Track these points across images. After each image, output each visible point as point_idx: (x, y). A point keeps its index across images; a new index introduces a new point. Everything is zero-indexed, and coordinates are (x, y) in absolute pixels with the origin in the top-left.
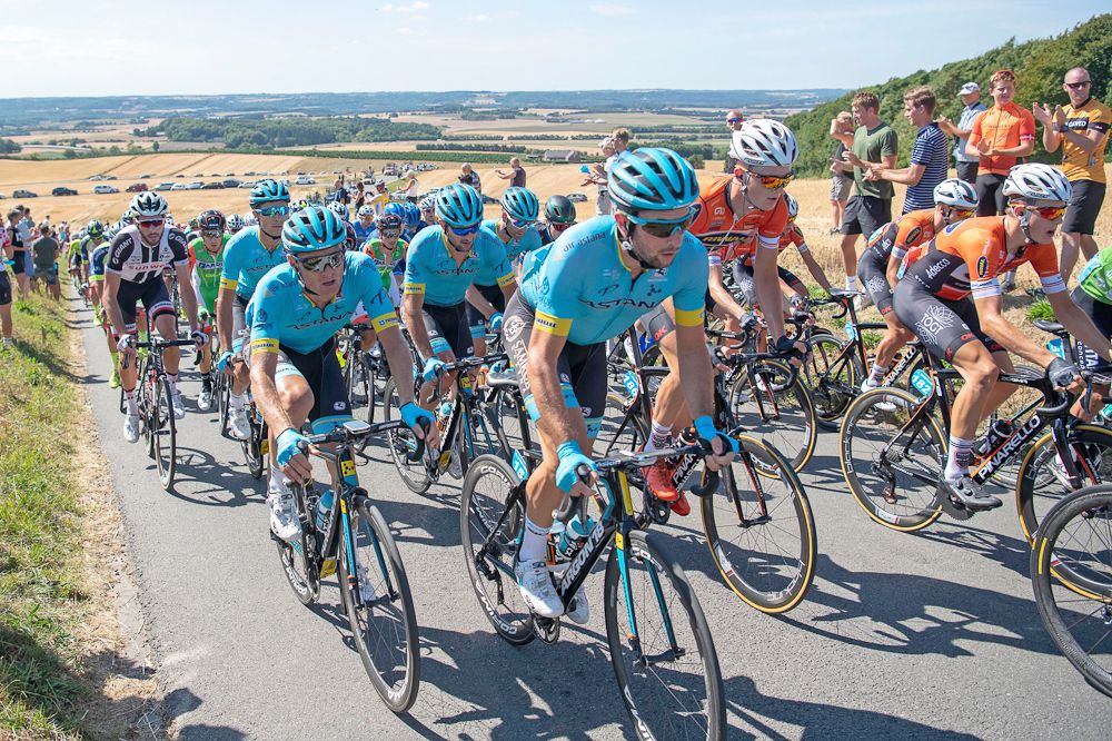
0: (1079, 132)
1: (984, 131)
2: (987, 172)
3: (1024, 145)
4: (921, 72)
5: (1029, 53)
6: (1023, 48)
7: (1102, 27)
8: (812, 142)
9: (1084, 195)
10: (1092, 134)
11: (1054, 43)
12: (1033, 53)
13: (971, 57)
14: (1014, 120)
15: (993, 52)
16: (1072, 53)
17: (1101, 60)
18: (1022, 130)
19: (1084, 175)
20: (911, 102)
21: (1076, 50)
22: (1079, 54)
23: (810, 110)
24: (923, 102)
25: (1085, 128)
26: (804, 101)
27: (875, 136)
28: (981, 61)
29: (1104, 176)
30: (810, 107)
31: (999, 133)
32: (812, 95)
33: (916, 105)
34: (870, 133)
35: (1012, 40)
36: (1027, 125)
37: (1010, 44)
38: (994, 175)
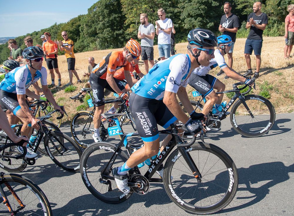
0: (67, 46)
1: (46, 48)
2: (49, 58)
3: (56, 51)
4: (35, 32)
5: (61, 27)
6: (59, 25)
7: (76, 20)
8: (8, 53)
9: (71, 61)
10: (69, 47)
11: (66, 24)
12: (62, 27)
13: (47, 28)
14: (52, 45)
15: (52, 26)
16: (71, 27)
17: (77, 28)
18: (55, 47)
19: (70, 57)
20: (26, 41)
21: (72, 26)
22: (72, 27)
23: (5, 43)
24: (30, 41)
25: (68, 46)
26: (3, 41)
27: (17, 51)
28: (50, 29)
29: (74, 56)
30: (5, 42)
31: (49, 48)
32: (5, 39)
33: (28, 42)
34: (15, 50)
35: (56, 23)
36: (56, 46)
37: (56, 24)
38: (50, 58)
